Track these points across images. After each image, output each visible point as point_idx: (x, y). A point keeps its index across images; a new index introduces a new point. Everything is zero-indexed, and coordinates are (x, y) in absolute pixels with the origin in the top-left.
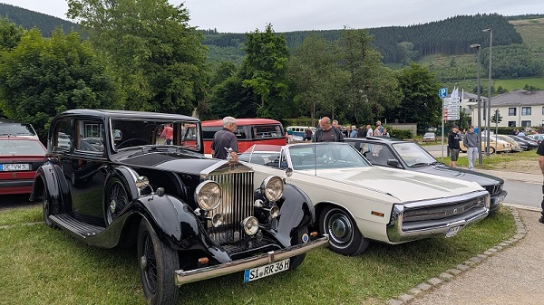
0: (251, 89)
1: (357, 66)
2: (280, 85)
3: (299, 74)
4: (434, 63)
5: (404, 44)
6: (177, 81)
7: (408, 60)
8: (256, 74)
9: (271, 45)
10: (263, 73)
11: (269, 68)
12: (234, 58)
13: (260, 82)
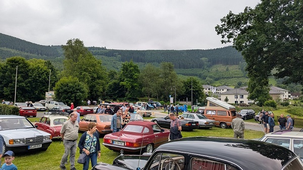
0: (123, 86)
1: (167, 77)
2: (135, 84)
3: (143, 80)
4: (218, 69)
5: (203, 59)
7: (205, 67)
8: (126, 79)
9: (132, 68)
10: (128, 79)
11: (131, 77)
12: (115, 63)
13: (127, 83)
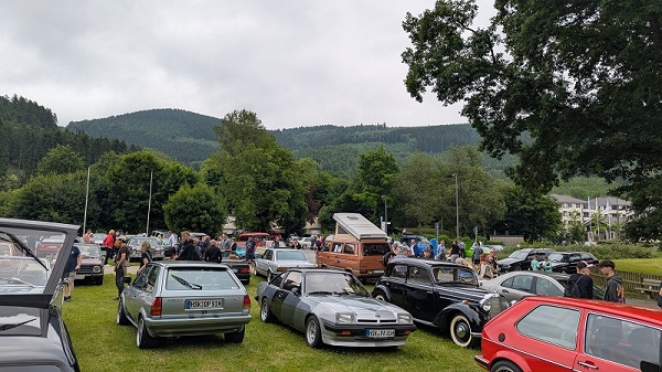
0: (361, 202)
6: (276, 202)
8: (366, 188)
9: (378, 163)
10: (371, 187)
11: (377, 183)
13: (368, 196)
